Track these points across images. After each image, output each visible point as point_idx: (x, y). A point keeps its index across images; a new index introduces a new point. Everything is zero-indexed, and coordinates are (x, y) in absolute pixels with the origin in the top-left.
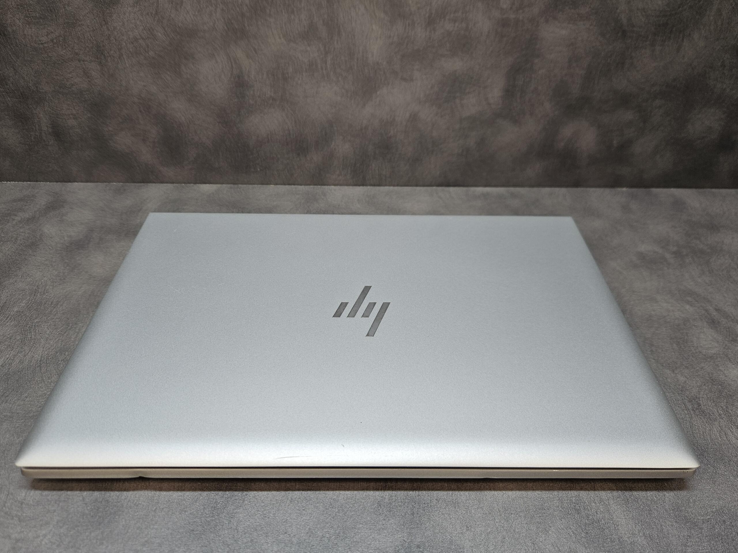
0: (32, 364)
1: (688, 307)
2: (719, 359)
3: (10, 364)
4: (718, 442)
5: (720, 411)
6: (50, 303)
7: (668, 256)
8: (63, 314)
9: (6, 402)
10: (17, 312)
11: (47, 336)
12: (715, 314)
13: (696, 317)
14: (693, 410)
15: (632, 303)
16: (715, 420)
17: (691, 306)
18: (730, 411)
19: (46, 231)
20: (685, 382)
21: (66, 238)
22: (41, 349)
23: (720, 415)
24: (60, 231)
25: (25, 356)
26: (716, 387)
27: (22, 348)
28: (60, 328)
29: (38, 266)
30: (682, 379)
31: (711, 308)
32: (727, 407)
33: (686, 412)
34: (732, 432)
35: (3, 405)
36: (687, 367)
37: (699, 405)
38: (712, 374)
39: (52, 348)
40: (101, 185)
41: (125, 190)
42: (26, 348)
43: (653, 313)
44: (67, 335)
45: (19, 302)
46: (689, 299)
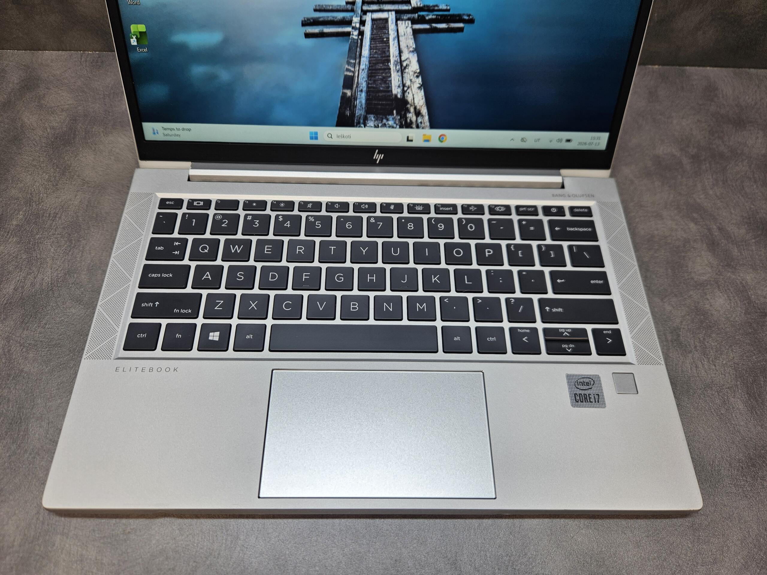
0: (44, 288)
1: (692, 225)
2: (709, 287)
3: (23, 287)
4: (687, 375)
5: (696, 343)
6: (47, 216)
7: (685, 161)
8: (64, 228)
9: (27, 330)
10: (17, 226)
11: (53, 255)
12: (716, 234)
13: (697, 237)
14: (672, 341)
15: (637, 220)
16: (690, 352)
17: (696, 224)
18: (706, 343)
19: (26, 120)
20: (671, 311)
21: (48, 130)
22: (50, 271)
23: (695, 347)
24: (41, 120)
25: (35, 278)
26: (698, 317)
27: (30, 269)
28: (64, 245)
29: (26, 167)
30: (668, 308)
31: (715, 227)
32: (704, 339)
33: (665, 343)
34: (703, 365)
35: (25, 332)
36: (676, 296)
37: (679, 336)
38: (698, 303)
39: (60, 269)
40: (76, 55)
41: (102, 62)
42: (34, 268)
43: (656, 232)
44: (72, 254)
45: (16, 213)
46: (695, 215)
